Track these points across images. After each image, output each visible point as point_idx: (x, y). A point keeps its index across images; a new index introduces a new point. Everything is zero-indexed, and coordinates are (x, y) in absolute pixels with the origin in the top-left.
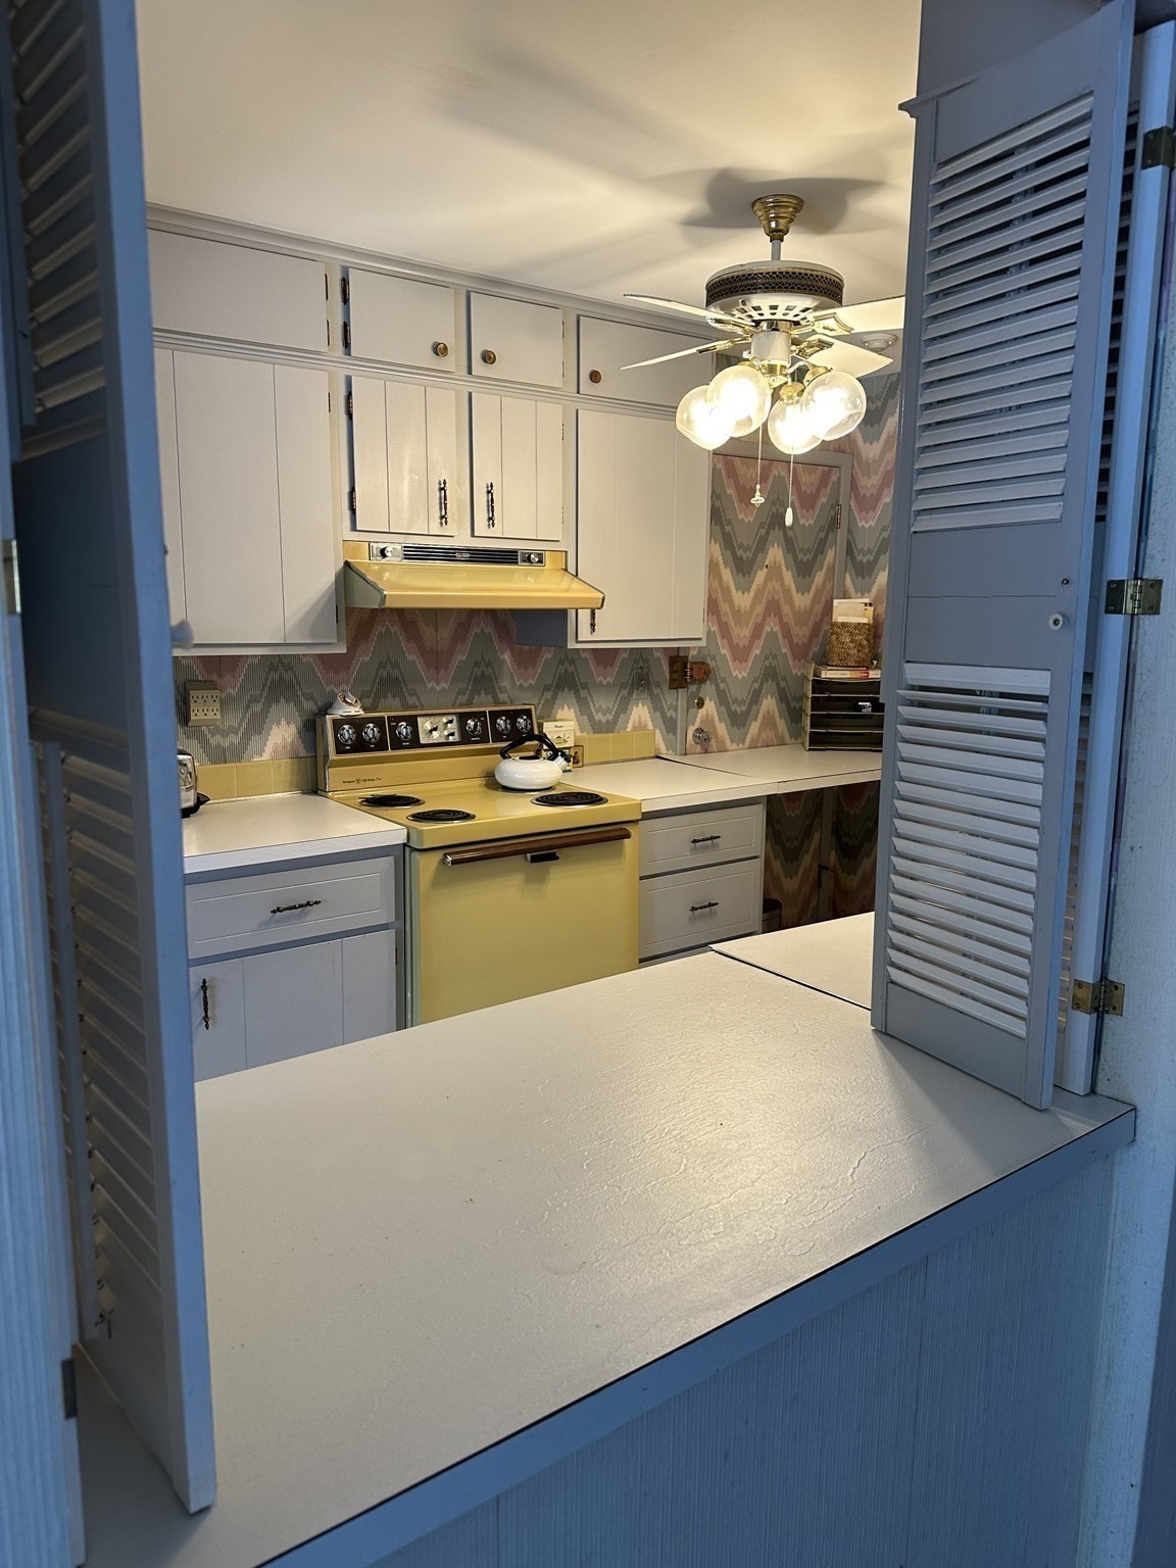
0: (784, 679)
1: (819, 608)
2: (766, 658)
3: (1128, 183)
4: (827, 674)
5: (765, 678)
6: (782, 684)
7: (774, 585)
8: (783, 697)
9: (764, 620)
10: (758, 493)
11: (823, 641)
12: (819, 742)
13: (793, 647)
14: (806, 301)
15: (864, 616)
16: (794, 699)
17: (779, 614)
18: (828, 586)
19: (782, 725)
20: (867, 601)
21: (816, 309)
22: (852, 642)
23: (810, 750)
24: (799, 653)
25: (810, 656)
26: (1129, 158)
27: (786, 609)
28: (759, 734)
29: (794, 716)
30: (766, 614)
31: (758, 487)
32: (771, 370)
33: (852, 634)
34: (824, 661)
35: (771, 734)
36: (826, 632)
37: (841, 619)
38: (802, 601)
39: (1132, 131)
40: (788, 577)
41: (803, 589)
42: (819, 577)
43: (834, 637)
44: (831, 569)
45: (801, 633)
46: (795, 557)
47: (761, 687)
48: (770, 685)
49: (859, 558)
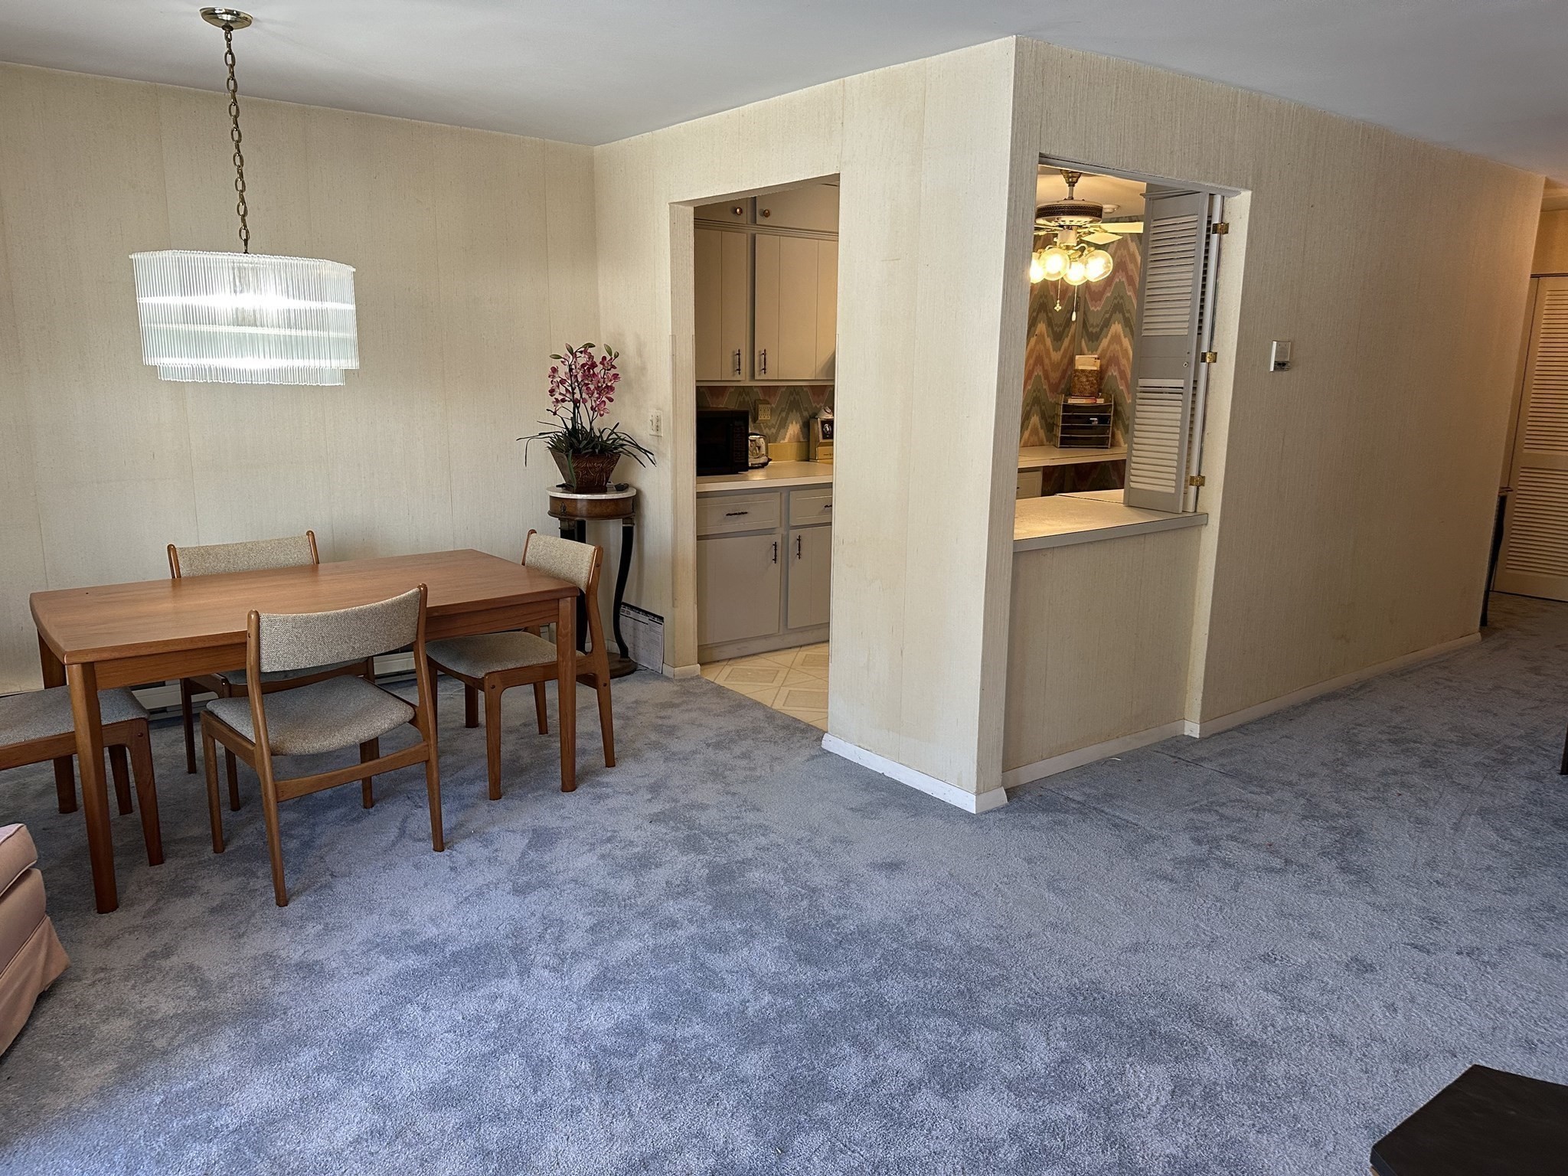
0: (1044, 405)
1: (1066, 361)
2: (1034, 391)
3: (1208, 237)
4: (1071, 401)
5: (1033, 405)
6: (1043, 407)
7: (1040, 347)
8: (1043, 416)
9: (1033, 369)
10: (1058, 305)
11: (1069, 380)
12: (1066, 443)
13: (1050, 384)
14: (1088, 219)
15: (1094, 365)
16: (1049, 417)
17: (1042, 364)
18: (1071, 348)
19: (1042, 433)
20: (1096, 356)
21: (1091, 222)
22: (1087, 381)
23: (1060, 447)
24: (1054, 388)
25: (1059, 391)
26: (1208, 230)
27: (1046, 361)
28: (1029, 438)
29: (1049, 427)
30: (1035, 364)
31: (1058, 301)
32: (1068, 248)
33: (1087, 376)
34: (1069, 394)
35: (1036, 439)
36: (1070, 376)
37: (1080, 368)
38: (1056, 356)
39: (1209, 222)
40: (1048, 341)
41: (1057, 349)
42: (1066, 342)
43: (1076, 378)
44: (1073, 337)
45: (1055, 376)
46: (1053, 329)
47: (1031, 408)
48: (1036, 408)
49: (1090, 330)
